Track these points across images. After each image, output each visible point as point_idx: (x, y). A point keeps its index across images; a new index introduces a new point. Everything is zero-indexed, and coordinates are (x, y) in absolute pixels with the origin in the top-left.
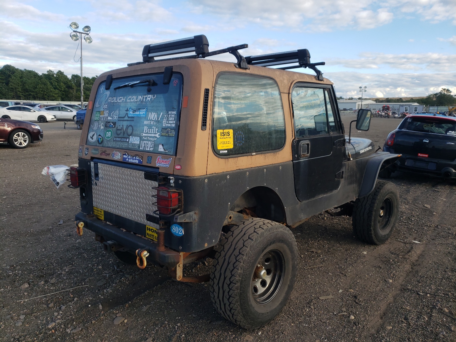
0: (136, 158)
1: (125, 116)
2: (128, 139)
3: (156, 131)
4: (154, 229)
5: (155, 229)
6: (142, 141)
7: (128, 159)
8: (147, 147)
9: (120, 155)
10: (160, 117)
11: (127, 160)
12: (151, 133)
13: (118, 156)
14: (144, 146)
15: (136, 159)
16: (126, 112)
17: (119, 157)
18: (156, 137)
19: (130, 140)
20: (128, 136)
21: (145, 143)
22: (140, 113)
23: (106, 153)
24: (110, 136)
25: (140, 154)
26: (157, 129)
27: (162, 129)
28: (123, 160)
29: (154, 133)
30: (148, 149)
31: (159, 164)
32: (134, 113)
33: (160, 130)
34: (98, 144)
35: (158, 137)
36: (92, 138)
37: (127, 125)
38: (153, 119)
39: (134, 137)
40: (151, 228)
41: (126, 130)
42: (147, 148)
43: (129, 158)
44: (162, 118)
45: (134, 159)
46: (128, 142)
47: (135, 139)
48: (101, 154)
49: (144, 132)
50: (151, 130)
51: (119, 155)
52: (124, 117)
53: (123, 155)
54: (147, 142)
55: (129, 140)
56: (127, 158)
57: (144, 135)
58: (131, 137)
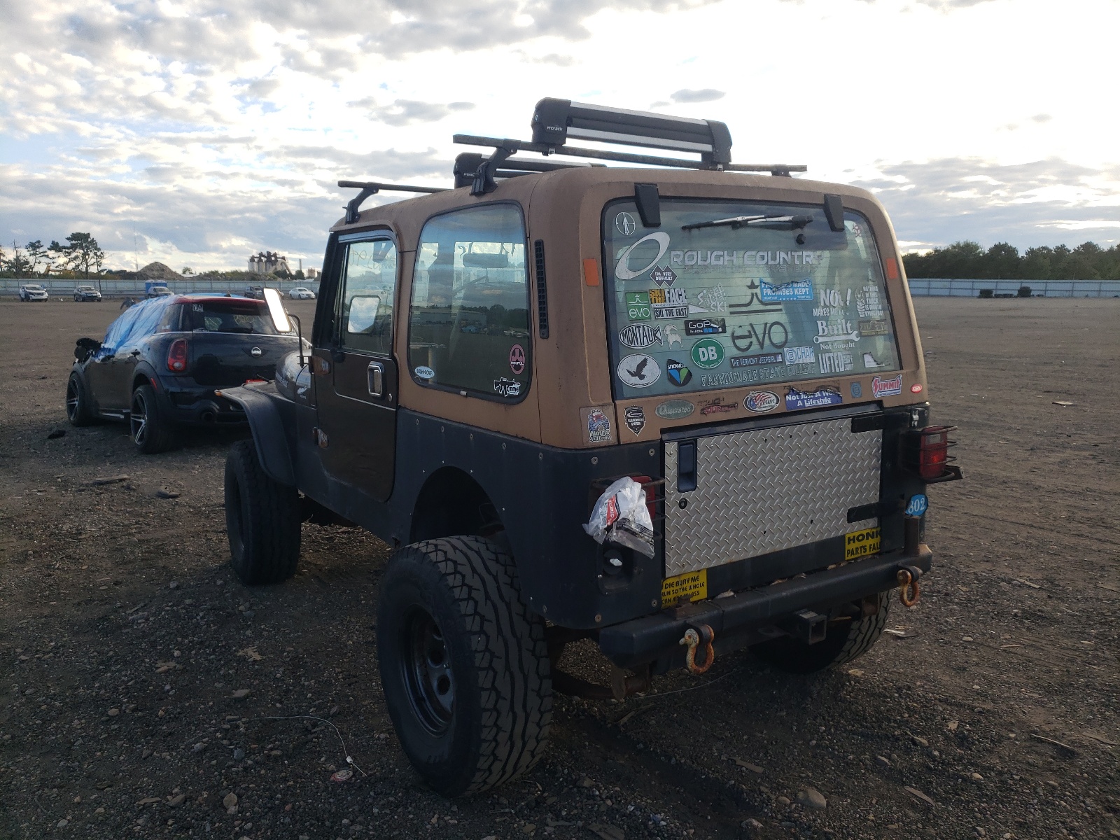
0: (821, 394)
1: (751, 301)
2: (780, 357)
3: (849, 328)
4: (864, 533)
5: (867, 531)
6: (820, 355)
7: (803, 401)
8: (838, 364)
9: (774, 397)
10: (848, 298)
11: (800, 403)
12: (838, 335)
13: (769, 403)
14: (830, 365)
15: (822, 397)
16: (750, 292)
17: (773, 404)
18: (852, 341)
19: (788, 357)
20: (775, 350)
21: (829, 357)
22: (796, 291)
23: (722, 404)
24: (715, 358)
25: (832, 384)
26: (849, 325)
27: (860, 322)
28: (788, 408)
29: (845, 332)
30: (842, 369)
31: (879, 393)
32: (777, 293)
33: (856, 326)
34: (672, 388)
35: (857, 340)
36: (638, 373)
37: (766, 324)
38: (832, 304)
39: (795, 349)
40: (856, 534)
41: (767, 335)
42: (839, 367)
43: (804, 399)
44: (854, 301)
45: (818, 398)
46: (783, 362)
47: (800, 353)
48: (703, 412)
49: (821, 333)
50: (835, 327)
51: (772, 399)
52: (749, 304)
53: (785, 395)
54: (836, 355)
55: (783, 358)
56: (797, 400)
57: (821, 340)
58: (786, 349)
